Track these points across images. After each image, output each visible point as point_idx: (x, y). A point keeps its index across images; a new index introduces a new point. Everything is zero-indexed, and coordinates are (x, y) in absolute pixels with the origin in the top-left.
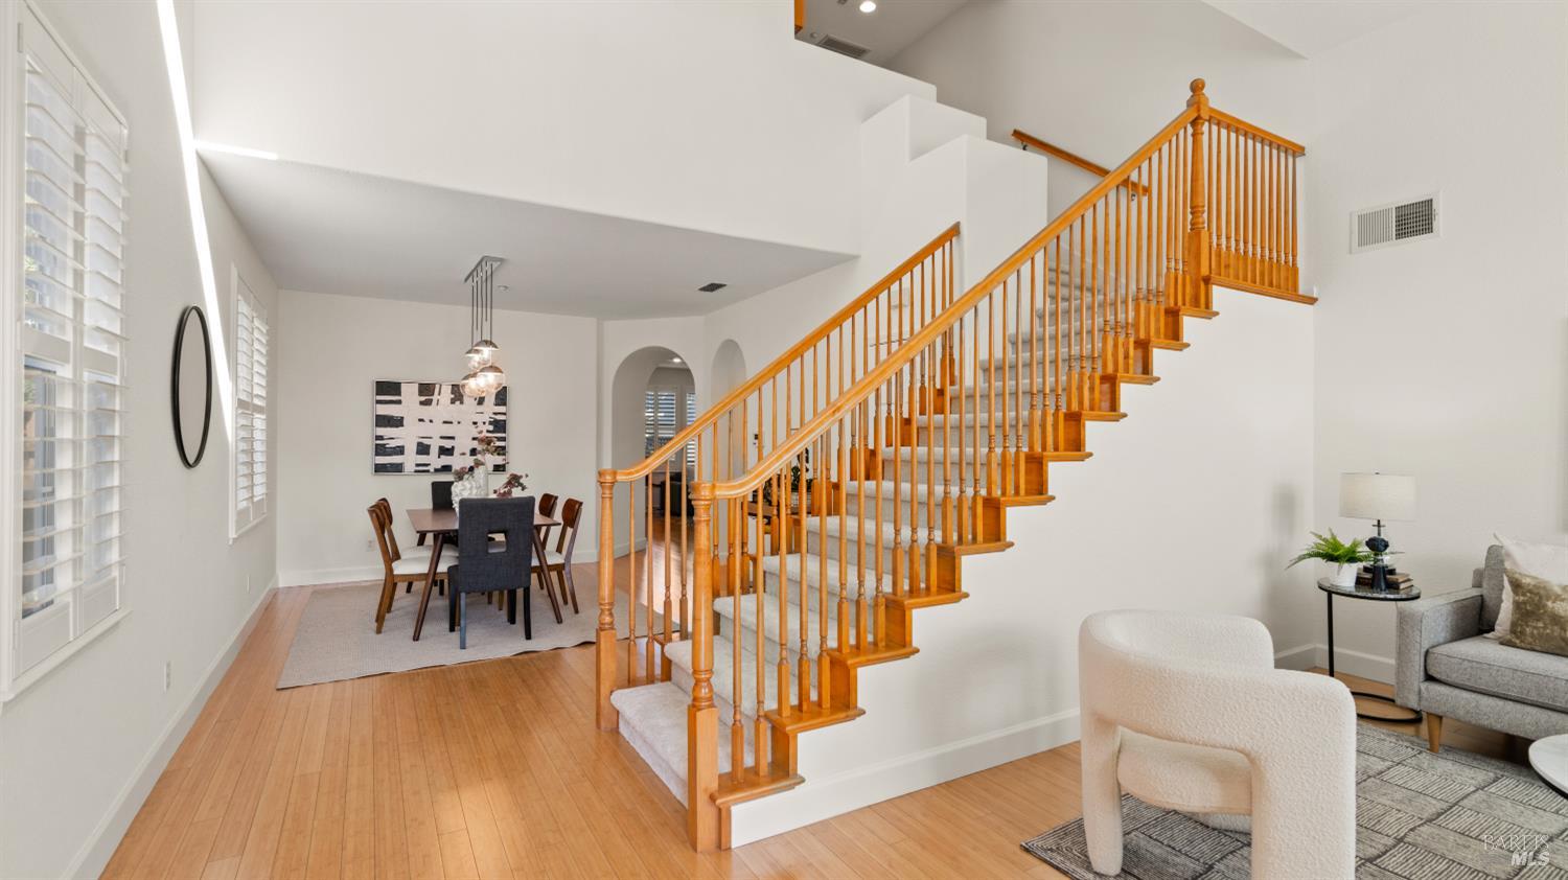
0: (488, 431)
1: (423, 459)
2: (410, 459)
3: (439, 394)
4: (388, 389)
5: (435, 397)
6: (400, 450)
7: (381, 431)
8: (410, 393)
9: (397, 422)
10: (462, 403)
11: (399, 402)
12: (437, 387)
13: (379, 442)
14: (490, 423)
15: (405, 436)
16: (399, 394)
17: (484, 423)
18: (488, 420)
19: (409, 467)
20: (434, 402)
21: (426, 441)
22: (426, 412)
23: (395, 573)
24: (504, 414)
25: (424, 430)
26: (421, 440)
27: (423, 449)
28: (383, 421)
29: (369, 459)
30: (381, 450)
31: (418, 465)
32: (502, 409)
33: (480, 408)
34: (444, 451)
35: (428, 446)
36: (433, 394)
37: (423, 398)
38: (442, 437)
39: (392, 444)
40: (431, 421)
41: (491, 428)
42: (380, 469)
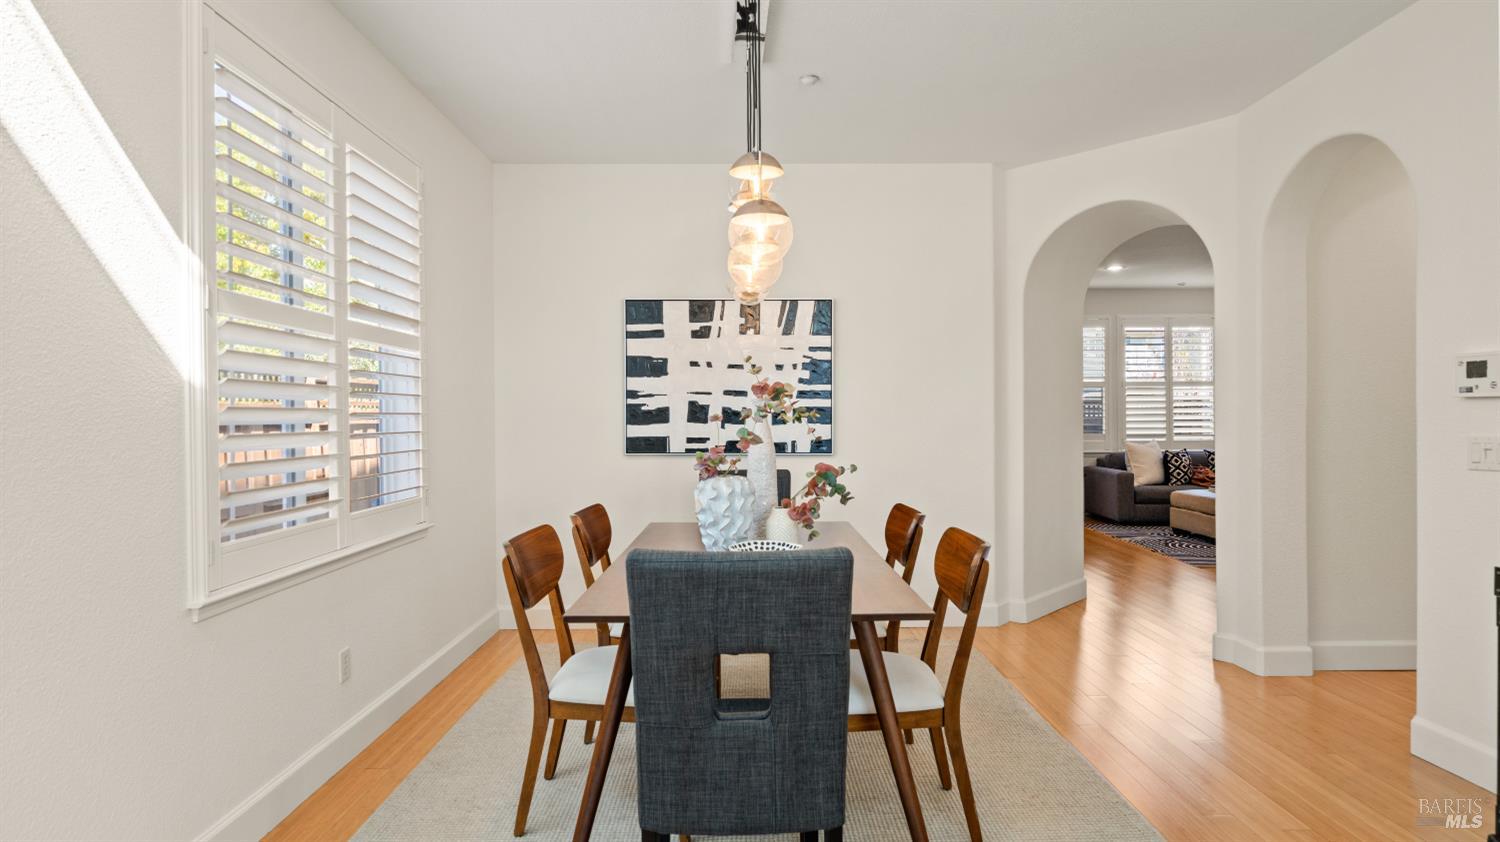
0: (801, 381)
1: (697, 429)
2: (677, 430)
3: (722, 319)
4: (644, 312)
5: (715, 324)
6: (662, 416)
7: (636, 384)
8: (676, 318)
9: (658, 368)
10: (757, 332)
11: (659, 334)
12: (718, 305)
13: (631, 401)
14: (805, 366)
15: (669, 392)
16: (660, 321)
17: (795, 366)
18: (800, 361)
19: (677, 444)
20: (714, 332)
21: (702, 400)
22: (702, 349)
23: (552, 696)
24: (829, 349)
25: (700, 379)
26: (695, 398)
27: (697, 413)
28: (638, 366)
29: (619, 429)
30: (635, 415)
31: (690, 440)
32: (823, 340)
33: (788, 341)
34: (731, 417)
35: (705, 409)
36: (711, 320)
37: (697, 326)
38: (727, 393)
39: (651, 405)
40: (709, 365)
41: (806, 375)
42: (635, 446)
